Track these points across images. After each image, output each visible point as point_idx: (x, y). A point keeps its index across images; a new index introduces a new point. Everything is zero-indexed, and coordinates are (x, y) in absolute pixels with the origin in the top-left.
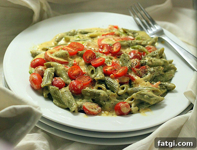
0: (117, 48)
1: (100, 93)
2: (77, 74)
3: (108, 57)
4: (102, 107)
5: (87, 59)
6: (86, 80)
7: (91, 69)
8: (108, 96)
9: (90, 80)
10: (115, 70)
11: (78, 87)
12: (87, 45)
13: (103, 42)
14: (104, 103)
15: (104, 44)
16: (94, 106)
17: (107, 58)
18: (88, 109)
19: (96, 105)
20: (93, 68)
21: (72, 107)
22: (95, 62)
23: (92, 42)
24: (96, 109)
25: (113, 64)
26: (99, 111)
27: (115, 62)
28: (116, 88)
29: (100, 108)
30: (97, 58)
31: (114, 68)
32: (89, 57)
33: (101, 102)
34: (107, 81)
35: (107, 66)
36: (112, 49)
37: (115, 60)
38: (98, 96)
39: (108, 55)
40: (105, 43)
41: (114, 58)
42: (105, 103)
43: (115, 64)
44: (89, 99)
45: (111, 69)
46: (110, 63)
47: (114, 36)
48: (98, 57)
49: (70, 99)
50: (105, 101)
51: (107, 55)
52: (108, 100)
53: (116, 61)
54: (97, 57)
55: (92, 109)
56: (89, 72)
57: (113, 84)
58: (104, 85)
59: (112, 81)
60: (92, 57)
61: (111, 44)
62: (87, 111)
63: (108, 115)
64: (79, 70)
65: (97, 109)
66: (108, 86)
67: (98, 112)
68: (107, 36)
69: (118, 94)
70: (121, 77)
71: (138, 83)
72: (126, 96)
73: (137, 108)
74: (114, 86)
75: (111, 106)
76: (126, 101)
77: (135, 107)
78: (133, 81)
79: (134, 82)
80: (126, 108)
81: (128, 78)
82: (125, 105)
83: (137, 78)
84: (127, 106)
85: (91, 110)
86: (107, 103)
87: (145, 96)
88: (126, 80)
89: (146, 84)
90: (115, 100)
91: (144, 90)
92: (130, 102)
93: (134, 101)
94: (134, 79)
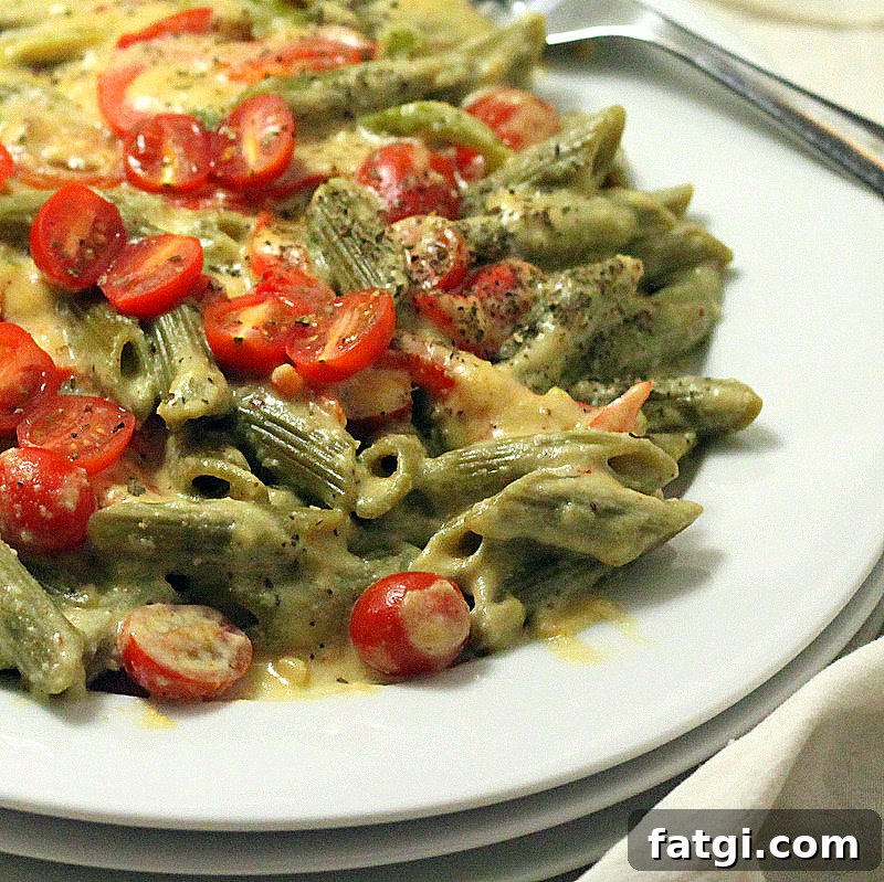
0: (268, 146)
1: (224, 523)
2: (22, 390)
3: (212, 218)
4: (256, 628)
5: (68, 263)
6: (94, 435)
7: (118, 341)
8: (289, 540)
9: (122, 426)
10: (302, 329)
11: (63, 497)
12: (22, 140)
13: (144, 100)
14: (267, 597)
15: (159, 117)
16: (197, 634)
17: (207, 232)
18: (167, 660)
19: (207, 617)
20: (129, 329)
21: (49, 658)
22: (131, 276)
23: (50, 108)
24: (215, 655)
25: (266, 276)
26: (238, 668)
27: (281, 258)
28: (338, 471)
29: (239, 639)
30: (135, 241)
31: (286, 311)
32: (82, 242)
33: (240, 589)
34: (250, 420)
35: (225, 299)
36: (227, 156)
37: (277, 242)
38: (218, 552)
39: (209, 203)
40: (160, 108)
41: (252, 222)
42: (277, 597)
43: (282, 281)
44: (151, 579)
45: (271, 327)
46: (237, 267)
47: (208, 41)
48: (143, 229)
49: (18, 604)
50: (269, 584)
51: (196, 207)
52: (295, 569)
53: (283, 249)
54: (139, 234)
55: (193, 654)
56: (107, 364)
57: (307, 439)
58: (236, 454)
59: (296, 418)
60: (102, 238)
61: (210, 112)
62: (162, 682)
63: (305, 682)
64: (24, 358)
65: (227, 653)
66: (268, 455)
67: (235, 675)
68: (156, 43)
69: (353, 515)
70: (354, 381)
71: (484, 412)
72: (412, 522)
73: (514, 607)
74: (320, 460)
75: (324, 617)
76: (423, 560)
77: (498, 598)
78: (444, 399)
79: (454, 403)
80: (440, 618)
81: (398, 374)
82: (435, 595)
83: (466, 368)
84: (445, 606)
85: (185, 665)
86: (292, 596)
87: (568, 508)
88: (392, 393)
89: (549, 412)
90: (341, 567)
91: (548, 462)
92: (457, 565)
93: (487, 559)
94: (451, 383)
